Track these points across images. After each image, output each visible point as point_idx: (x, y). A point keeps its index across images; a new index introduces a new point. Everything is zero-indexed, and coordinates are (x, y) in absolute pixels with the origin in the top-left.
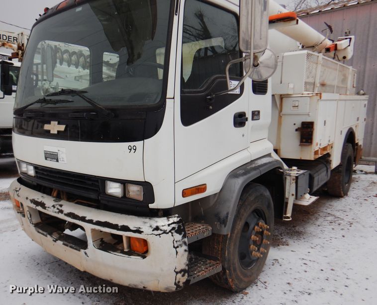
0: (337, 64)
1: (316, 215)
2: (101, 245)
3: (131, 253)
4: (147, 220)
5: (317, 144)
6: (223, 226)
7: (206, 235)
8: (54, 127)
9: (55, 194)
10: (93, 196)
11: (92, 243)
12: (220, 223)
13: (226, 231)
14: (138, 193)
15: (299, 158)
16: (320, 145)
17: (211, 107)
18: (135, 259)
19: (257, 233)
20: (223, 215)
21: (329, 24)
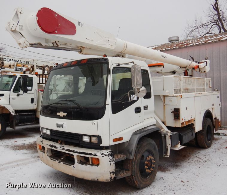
0: (195, 78)
1: (189, 157)
2: (80, 162)
3: (93, 164)
4: (99, 151)
5: (182, 120)
6: (131, 155)
7: (123, 159)
8: (62, 114)
9: (60, 142)
10: (77, 142)
11: (77, 162)
12: (130, 154)
13: (132, 157)
14: (96, 140)
15: (174, 126)
16: (185, 119)
17: (124, 107)
18: (94, 167)
19: (148, 161)
20: (130, 150)
21: (192, 57)
